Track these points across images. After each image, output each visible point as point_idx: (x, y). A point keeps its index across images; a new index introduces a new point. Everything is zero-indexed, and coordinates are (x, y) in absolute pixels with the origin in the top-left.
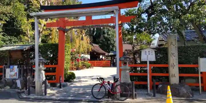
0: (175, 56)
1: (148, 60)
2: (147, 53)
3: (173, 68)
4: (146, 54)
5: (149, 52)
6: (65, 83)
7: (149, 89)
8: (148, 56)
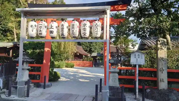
0: (164, 61)
1: (137, 63)
2: (137, 56)
3: (162, 73)
4: (135, 57)
5: (138, 55)
6: (49, 83)
7: (137, 93)
8: (137, 59)
